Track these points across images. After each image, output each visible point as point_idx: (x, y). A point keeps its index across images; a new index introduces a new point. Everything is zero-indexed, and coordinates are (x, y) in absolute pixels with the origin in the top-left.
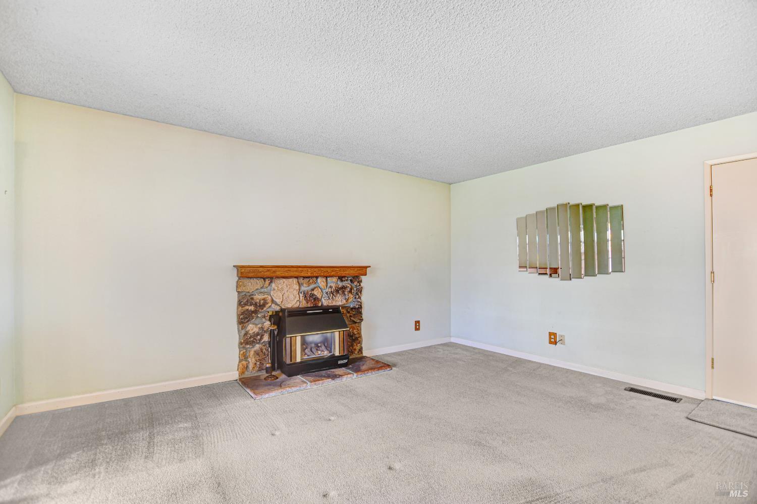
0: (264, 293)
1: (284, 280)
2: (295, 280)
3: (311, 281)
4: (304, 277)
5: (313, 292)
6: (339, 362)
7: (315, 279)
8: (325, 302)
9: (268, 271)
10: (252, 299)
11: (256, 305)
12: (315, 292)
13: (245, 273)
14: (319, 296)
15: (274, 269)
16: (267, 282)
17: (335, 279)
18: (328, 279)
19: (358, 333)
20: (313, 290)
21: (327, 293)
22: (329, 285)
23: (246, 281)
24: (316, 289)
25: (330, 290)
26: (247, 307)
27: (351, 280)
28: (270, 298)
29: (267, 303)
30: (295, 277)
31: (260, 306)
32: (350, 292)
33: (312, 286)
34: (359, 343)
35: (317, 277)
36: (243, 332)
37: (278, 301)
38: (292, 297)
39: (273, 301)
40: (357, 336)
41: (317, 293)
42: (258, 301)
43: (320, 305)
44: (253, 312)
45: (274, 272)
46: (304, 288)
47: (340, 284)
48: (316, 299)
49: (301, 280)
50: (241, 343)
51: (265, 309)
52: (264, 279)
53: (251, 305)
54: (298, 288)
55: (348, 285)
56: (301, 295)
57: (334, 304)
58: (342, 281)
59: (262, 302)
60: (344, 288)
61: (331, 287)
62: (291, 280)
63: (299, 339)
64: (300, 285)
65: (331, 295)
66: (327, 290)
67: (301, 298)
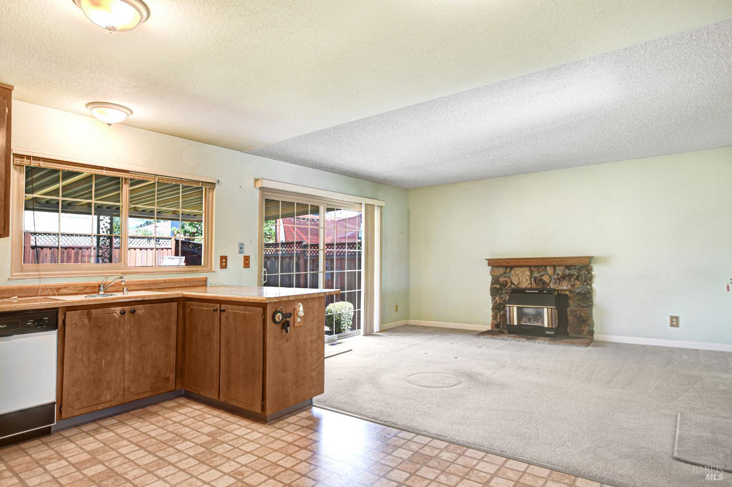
0: (506, 277)
1: (519, 268)
2: (527, 269)
3: (540, 269)
4: (535, 266)
5: (542, 278)
6: (547, 332)
7: (543, 268)
8: (552, 286)
9: (504, 262)
10: (498, 280)
11: (500, 284)
12: (544, 278)
13: (494, 264)
14: (547, 281)
15: (508, 261)
16: (509, 269)
17: (561, 268)
18: (556, 267)
19: (586, 316)
20: (542, 276)
21: (554, 279)
22: (557, 272)
23: (495, 269)
24: (544, 276)
25: (557, 277)
26: (495, 286)
27: (579, 269)
28: (509, 280)
29: (508, 284)
30: (528, 266)
31: (503, 285)
32: (577, 278)
33: (541, 274)
34: (588, 325)
35: (546, 266)
36: (494, 302)
37: (516, 282)
38: (524, 280)
39: (512, 283)
40: (585, 318)
41: (546, 278)
42: (502, 282)
43: (548, 287)
44: (499, 289)
45: (509, 263)
46: (536, 274)
47: (567, 272)
48: (544, 283)
49: (533, 269)
50: (492, 309)
51: (506, 287)
52: (506, 267)
53: (497, 285)
54: (529, 274)
55: (575, 273)
56: (533, 280)
57: (560, 288)
58: (569, 269)
59: (504, 283)
60: (571, 276)
61: (558, 274)
62: (524, 268)
63: (515, 309)
64: (531, 272)
65: (558, 281)
66: (554, 277)
67: (532, 282)
